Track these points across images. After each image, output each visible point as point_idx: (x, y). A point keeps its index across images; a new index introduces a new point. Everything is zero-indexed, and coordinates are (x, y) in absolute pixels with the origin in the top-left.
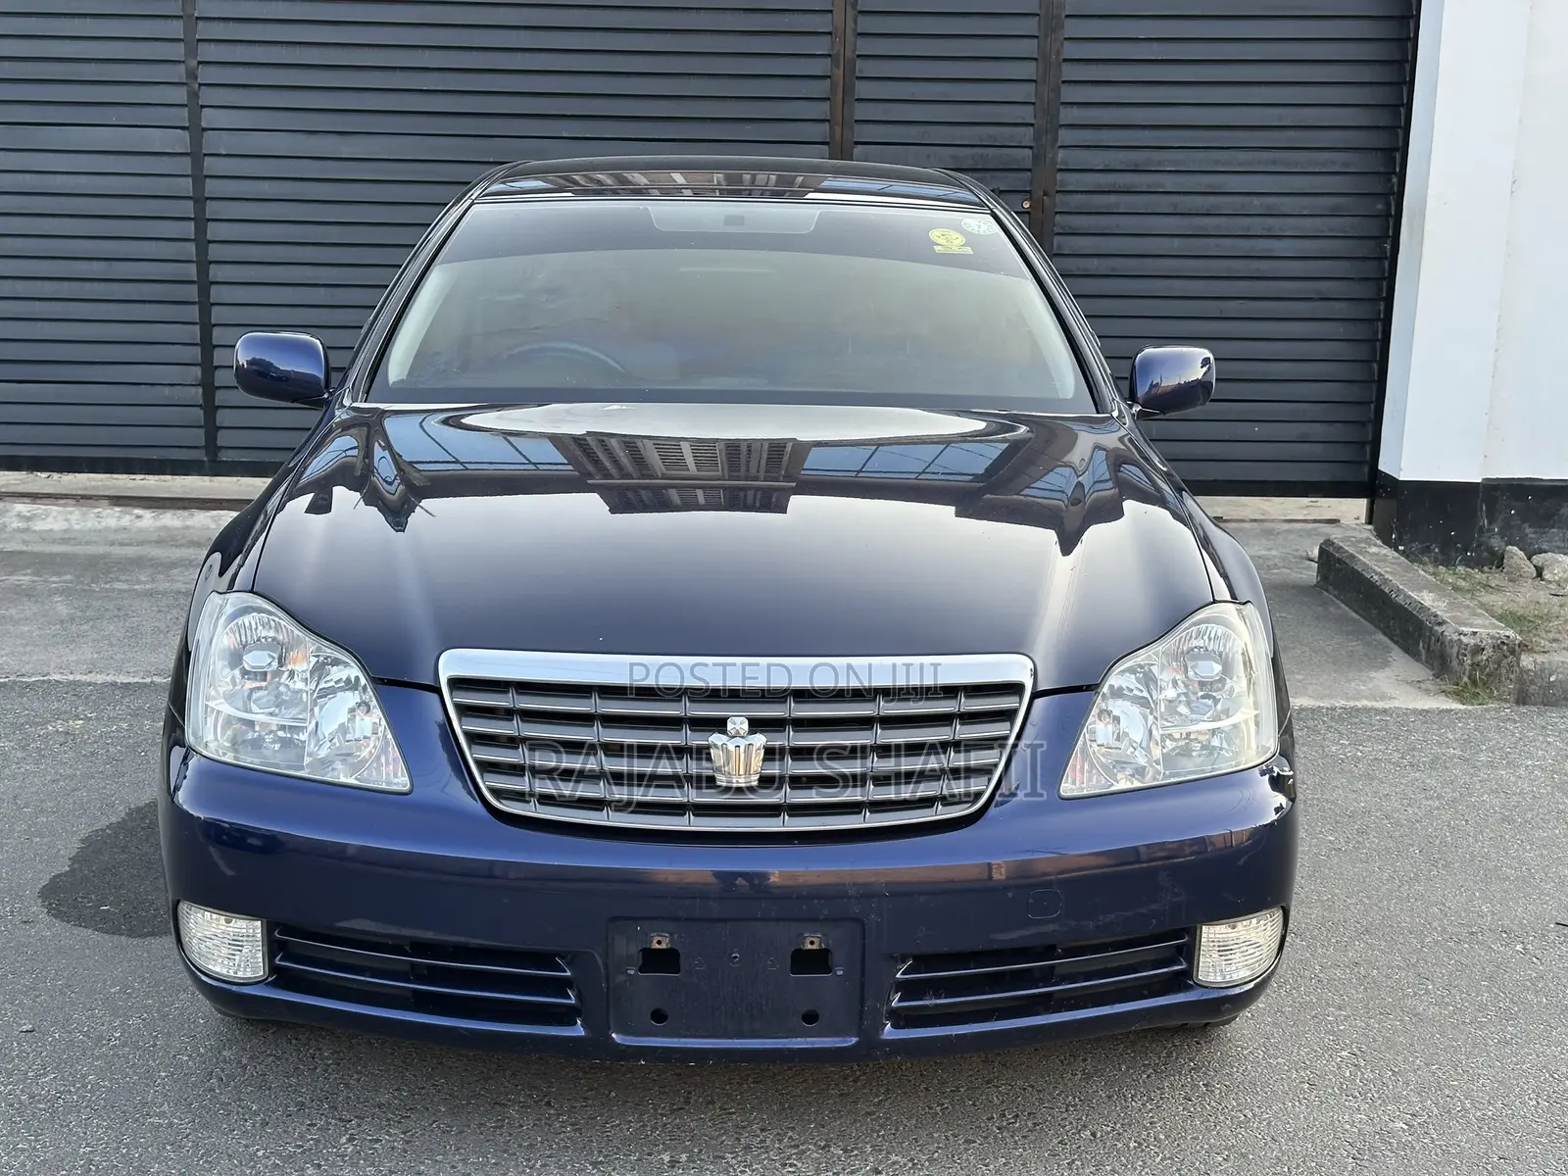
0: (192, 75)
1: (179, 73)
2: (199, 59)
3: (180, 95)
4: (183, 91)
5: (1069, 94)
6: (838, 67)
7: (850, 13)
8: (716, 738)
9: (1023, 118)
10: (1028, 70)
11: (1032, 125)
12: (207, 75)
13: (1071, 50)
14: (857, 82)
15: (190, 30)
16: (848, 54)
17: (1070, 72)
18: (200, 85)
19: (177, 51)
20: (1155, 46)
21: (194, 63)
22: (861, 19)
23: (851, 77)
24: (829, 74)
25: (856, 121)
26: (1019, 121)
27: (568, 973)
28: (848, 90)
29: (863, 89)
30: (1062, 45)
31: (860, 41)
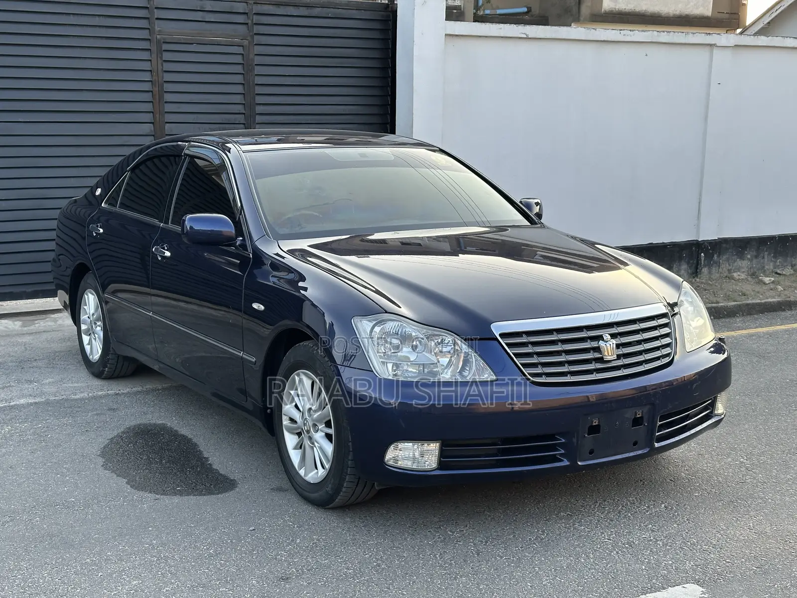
5: (259, 99)
6: (155, 86)
7: (160, 62)
8: (601, 343)
9: (240, 111)
10: (239, 89)
11: (244, 114)
13: (258, 80)
14: (165, 94)
16: (160, 80)
17: (258, 90)
20: (292, 78)
22: (164, 64)
23: (162, 92)
24: (152, 90)
25: (165, 112)
26: (238, 112)
27: (564, 441)
28: (161, 97)
29: (168, 97)
30: (254, 77)
31: (165, 75)
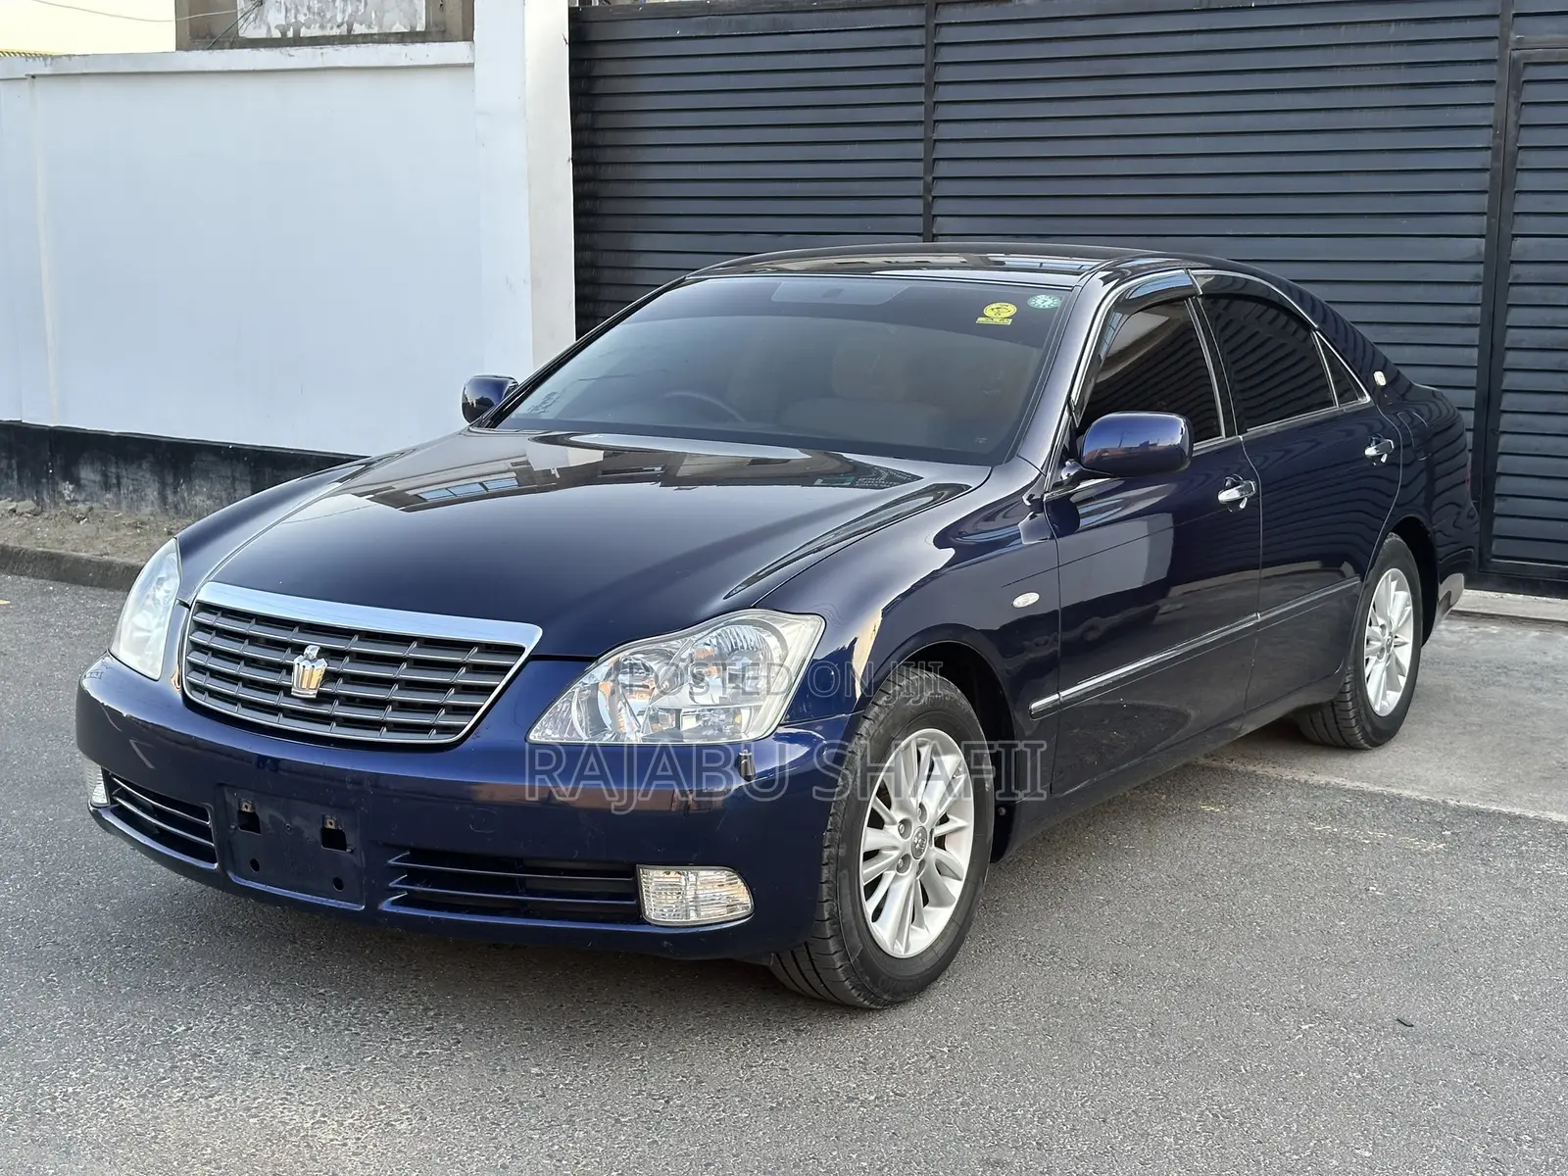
0: (928, 189)
1: (917, 187)
2: (934, 175)
3: (918, 206)
4: (920, 203)
6: (1498, 159)
7: (1513, 105)
8: (298, 659)
12: (942, 188)
14: (1517, 175)
15: (928, 151)
16: (1510, 146)
18: (934, 197)
19: (917, 169)
21: (929, 179)
22: (1524, 111)
23: (1512, 169)
24: (1489, 167)
25: (1515, 214)
28: (1508, 182)
29: (1526, 181)
31: (1524, 133)
